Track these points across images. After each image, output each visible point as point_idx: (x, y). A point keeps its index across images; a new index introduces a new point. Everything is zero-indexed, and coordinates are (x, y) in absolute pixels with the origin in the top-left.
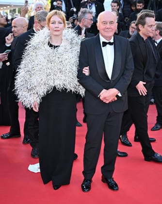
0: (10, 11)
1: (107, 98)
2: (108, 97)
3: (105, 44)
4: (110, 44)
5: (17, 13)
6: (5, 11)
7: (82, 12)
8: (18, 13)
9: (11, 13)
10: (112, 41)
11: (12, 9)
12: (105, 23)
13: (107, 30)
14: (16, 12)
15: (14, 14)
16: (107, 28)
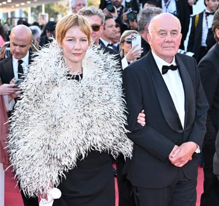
0: (32, 10)
1: (183, 159)
2: (184, 157)
3: (165, 69)
4: (173, 68)
5: (43, 13)
6: (24, 9)
7: (143, 13)
8: (46, 12)
9: (33, 13)
10: (174, 64)
11: (35, 6)
12: (163, 33)
13: (167, 45)
14: (41, 11)
15: (37, 14)
16: (168, 42)
